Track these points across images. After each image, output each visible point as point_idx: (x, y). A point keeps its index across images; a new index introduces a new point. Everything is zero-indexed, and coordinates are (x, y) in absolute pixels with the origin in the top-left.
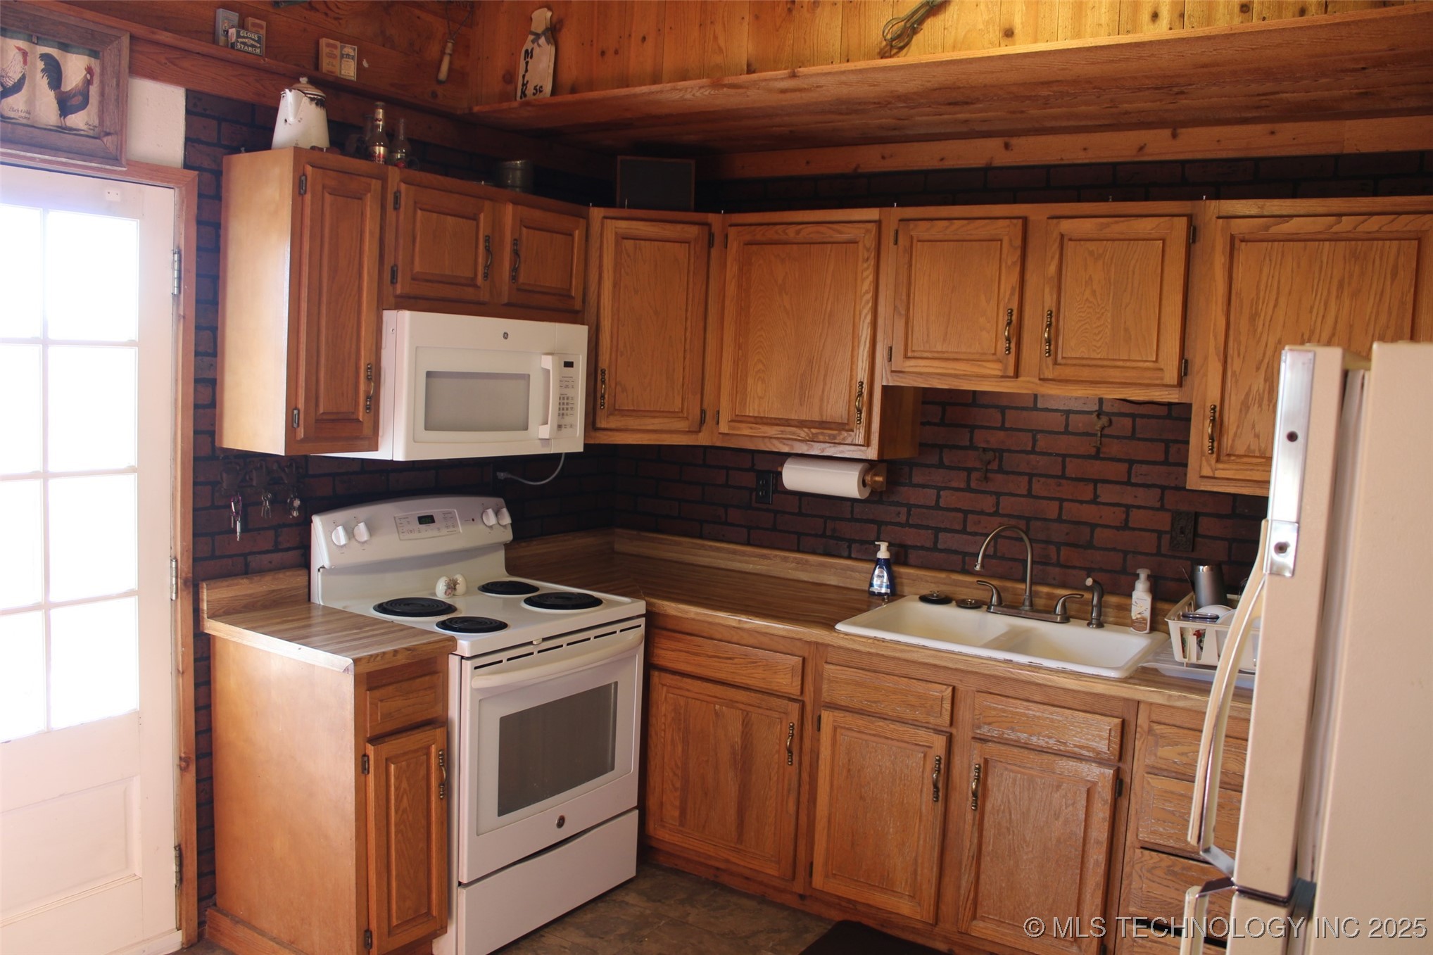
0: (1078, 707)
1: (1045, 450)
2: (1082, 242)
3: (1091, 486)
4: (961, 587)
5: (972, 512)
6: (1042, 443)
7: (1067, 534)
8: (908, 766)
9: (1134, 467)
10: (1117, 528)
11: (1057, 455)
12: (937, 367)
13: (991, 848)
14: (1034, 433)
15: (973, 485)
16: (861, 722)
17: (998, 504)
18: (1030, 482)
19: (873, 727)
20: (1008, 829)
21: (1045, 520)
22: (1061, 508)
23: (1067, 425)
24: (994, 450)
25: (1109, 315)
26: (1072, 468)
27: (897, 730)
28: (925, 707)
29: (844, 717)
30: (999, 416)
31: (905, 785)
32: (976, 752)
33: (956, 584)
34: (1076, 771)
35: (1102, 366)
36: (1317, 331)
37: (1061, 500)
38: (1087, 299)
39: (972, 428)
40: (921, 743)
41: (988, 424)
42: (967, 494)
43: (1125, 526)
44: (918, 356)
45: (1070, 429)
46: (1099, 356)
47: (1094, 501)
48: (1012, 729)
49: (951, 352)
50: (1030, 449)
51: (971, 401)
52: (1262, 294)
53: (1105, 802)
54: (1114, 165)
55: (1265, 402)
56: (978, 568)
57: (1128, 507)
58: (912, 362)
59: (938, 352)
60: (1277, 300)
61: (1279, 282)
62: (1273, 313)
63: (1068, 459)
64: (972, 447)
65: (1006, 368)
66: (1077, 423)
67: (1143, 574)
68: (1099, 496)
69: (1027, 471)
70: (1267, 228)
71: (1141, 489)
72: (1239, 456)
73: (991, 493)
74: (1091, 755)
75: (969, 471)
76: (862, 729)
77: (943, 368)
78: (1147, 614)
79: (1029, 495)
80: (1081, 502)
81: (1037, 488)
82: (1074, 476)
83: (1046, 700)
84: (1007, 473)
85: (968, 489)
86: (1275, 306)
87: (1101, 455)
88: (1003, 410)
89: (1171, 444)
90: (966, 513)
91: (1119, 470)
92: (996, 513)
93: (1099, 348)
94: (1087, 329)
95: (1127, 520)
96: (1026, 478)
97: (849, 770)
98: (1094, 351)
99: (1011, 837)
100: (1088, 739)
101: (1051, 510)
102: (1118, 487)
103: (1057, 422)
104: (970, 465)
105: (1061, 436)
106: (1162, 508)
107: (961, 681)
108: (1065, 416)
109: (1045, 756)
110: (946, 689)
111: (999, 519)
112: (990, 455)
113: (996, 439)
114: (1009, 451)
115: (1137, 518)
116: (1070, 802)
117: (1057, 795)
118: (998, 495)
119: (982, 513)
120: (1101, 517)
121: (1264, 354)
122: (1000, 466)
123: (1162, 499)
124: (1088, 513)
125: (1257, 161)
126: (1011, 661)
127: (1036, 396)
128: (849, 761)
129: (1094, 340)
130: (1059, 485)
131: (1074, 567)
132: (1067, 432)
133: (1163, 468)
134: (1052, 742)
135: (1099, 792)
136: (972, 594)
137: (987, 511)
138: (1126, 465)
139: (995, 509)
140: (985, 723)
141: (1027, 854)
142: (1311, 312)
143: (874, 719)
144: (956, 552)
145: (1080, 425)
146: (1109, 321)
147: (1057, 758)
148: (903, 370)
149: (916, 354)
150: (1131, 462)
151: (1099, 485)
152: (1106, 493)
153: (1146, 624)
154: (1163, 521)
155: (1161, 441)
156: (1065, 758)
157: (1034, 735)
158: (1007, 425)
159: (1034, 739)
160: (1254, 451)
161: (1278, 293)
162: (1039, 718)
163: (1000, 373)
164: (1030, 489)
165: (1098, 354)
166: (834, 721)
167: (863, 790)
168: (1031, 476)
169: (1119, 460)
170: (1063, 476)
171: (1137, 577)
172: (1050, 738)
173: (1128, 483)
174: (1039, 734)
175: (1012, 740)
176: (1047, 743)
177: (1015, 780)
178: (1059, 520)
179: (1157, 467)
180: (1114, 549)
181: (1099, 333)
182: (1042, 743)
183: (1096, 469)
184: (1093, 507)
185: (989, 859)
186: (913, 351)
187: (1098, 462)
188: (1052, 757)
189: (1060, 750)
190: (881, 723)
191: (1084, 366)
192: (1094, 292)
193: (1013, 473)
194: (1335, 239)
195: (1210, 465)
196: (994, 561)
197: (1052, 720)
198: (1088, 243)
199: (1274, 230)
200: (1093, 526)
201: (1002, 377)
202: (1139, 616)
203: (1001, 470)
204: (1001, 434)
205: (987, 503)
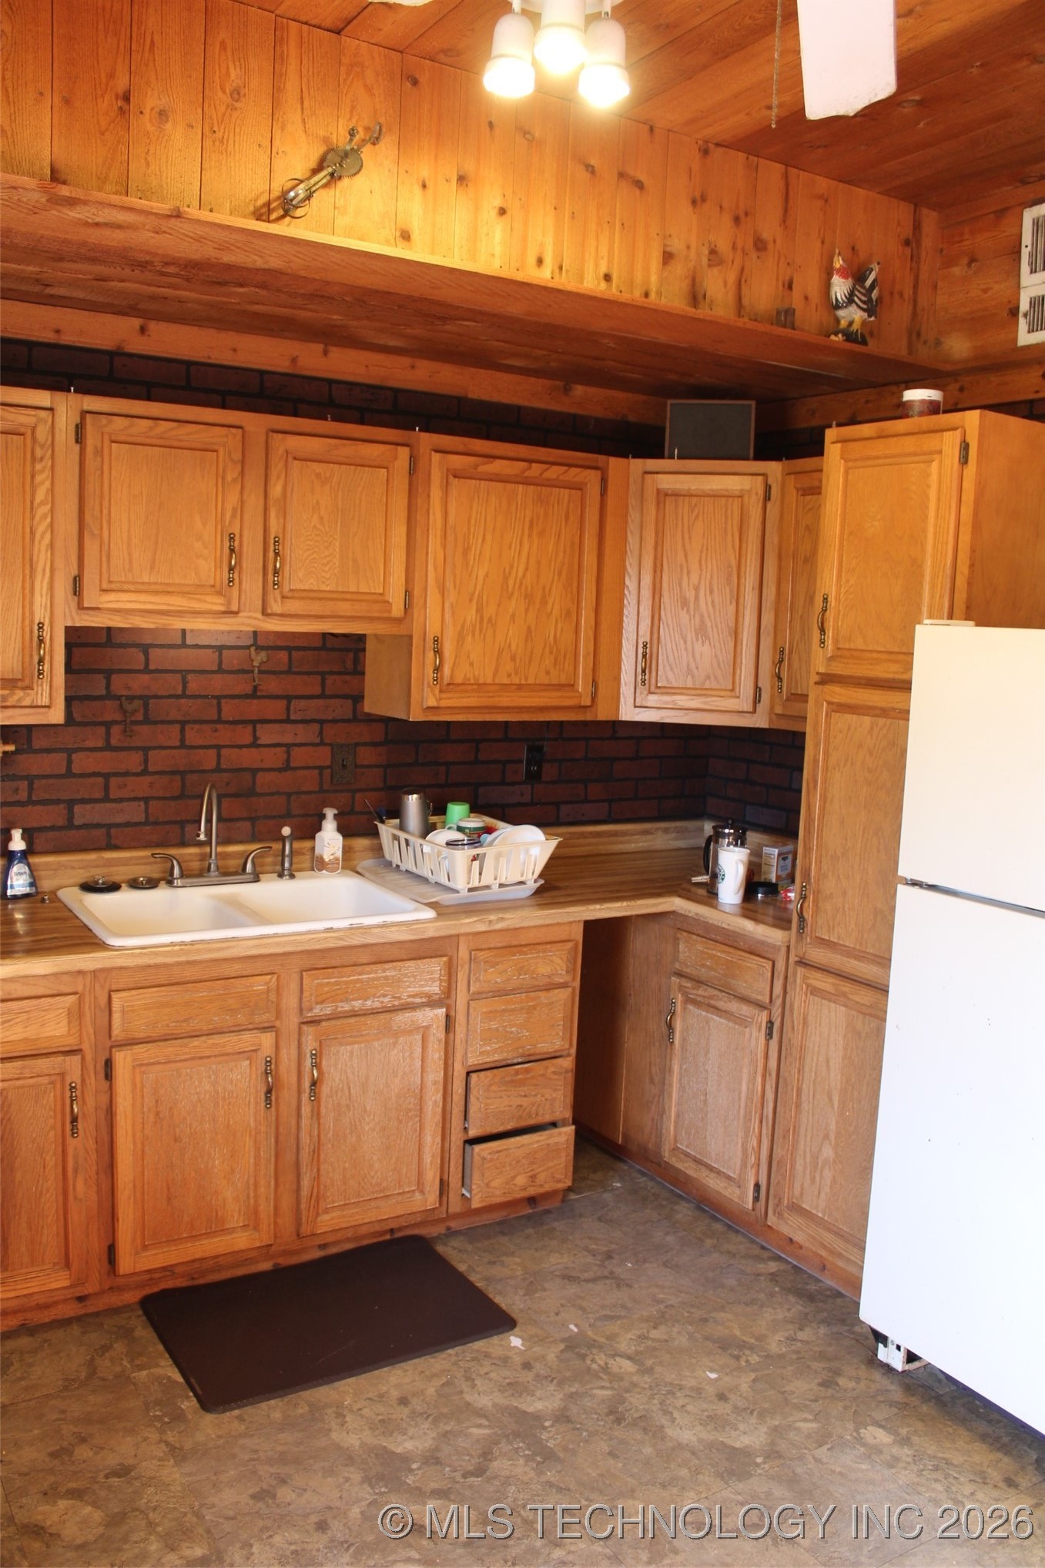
0: (405, 957)
1: (197, 693)
2: (309, 463)
3: (250, 728)
4: (116, 866)
5: (116, 774)
6: (193, 687)
7: (228, 784)
8: (231, 1082)
9: (292, 703)
10: (279, 770)
11: (213, 697)
12: (145, 602)
13: (331, 1133)
14: (184, 673)
15: (114, 742)
16: (170, 1049)
17: (146, 761)
18: (182, 731)
19: (186, 1050)
20: (348, 1106)
21: (203, 771)
22: (219, 756)
23: (220, 663)
24: (140, 697)
25: (337, 544)
26: (229, 710)
27: (217, 1044)
28: (250, 1007)
29: (146, 1051)
30: (142, 656)
31: (230, 1103)
32: (310, 1037)
33: (110, 863)
34: (412, 1021)
35: (332, 599)
36: (516, 565)
37: (218, 747)
38: (315, 526)
39: (108, 674)
40: (247, 1049)
41: (128, 667)
42: (108, 754)
43: (287, 767)
44: (116, 588)
45: (224, 666)
46: (328, 589)
47: (254, 744)
48: (347, 1000)
49: (161, 584)
50: (180, 692)
51: (104, 640)
52: (472, 529)
53: (440, 1041)
54: (262, 373)
55: (477, 632)
56: (202, 837)
57: (288, 746)
58: (112, 596)
59: (143, 583)
60: (484, 536)
61: (486, 518)
62: (482, 547)
63: (223, 701)
64: (109, 696)
65: (229, 603)
66: (231, 659)
67: (330, 813)
68: (259, 738)
69: (180, 718)
70: (476, 466)
71: (300, 726)
72: (459, 685)
73: (137, 748)
74: (424, 1000)
75: (107, 725)
76: (172, 1058)
77: (153, 603)
78: (339, 854)
79: (183, 745)
80: (240, 747)
81: (193, 736)
82: (231, 719)
83: (374, 960)
84: (155, 723)
85: (108, 747)
86: (483, 541)
87: (259, 694)
88: (145, 649)
89: (327, 676)
90: (107, 776)
91: (276, 708)
92: (145, 772)
93: (328, 579)
94: (315, 558)
95: (288, 760)
96: (178, 727)
97: (158, 1113)
98: (323, 582)
99: (351, 1113)
100: (421, 986)
101: (209, 760)
102: (277, 726)
103: (208, 660)
104: (108, 717)
105: (214, 676)
106: (322, 743)
107: (282, 965)
108: (217, 653)
109: (382, 1016)
110: (271, 979)
111: (148, 779)
112: (137, 703)
113: (139, 684)
114: (156, 697)
115: (299, 756)
116: (407, 1054)
117: (395, 1052)
118: (146, 750)
119: (126, 774)
120: (262, 760)
121: (475, 588)
122: (146, 714)
123: (321, 733)
124: (249, 758)
125: (397, 392)
126: (332, 928)
127: (184, 631)
128: (157, 1102)
129: (323, 571)
130: (216, 731)
131: (238, 819)
132: (220, 670)
133: (320, 702)
134: (386, 1000)
135: (434, 1034)
136: (141, 872)
137: (135, 771)
138: (285, 702)
139: (143, 768)
140: (317, 1003)
141: (368, 1123)
142: (510, 548)
143: (185, 1041)
144: (98, 826)
145: (235, 662)
146: (337, 550)
147: (393, 1015)
148: (100, 606)
149: (113, 586)
150: (289, 698)
151: (258, 726)
152: (266, 735)
153: (338, 864)
154: (323, 757)
155: (317, 673)
156: (400, 1013)
157: (369, 998)
158: (152, 667)
159: (369, 1003)
160: (469, 680)
161: (485, 530)
162: (374, 979)
163: (223, 609)
164: (183, 739)
165: (327, 586)
166: (134, 1060)
167: (178, 1130)
168: (183, 724)
169: (277, 697)
170: (219, 721)
171: (323, 817)
172: (385, 996)
173: (288, 721)
174: (374, 996)
175: (345, 1012)
176: (382, 1002)
177: (352, 1053)
178: (218, 769)
179: (315, 700)
180: (278, 793)
181: (328, 562)
182: (377, 1005)
183: (253, 709)
184: (253, 750)
185: (330, 1146)
186: (110, 582)
187: (256, 701)
188: (387, 1016)
189: (394, 1006)
190: (196, 1042)
191: (313, 599)
192: (321, 519)
193: (162, 722)
194: (527, 482)
195: (434, 695)
196: (148, 828)
197: (386, 978)
198: (315, 465)
199: (481, 469)
200: (255, 771)
201: (225, 612)
202: (332, 857)
203: (147, 721)
204: (145, 678)
205: (133, 761)
